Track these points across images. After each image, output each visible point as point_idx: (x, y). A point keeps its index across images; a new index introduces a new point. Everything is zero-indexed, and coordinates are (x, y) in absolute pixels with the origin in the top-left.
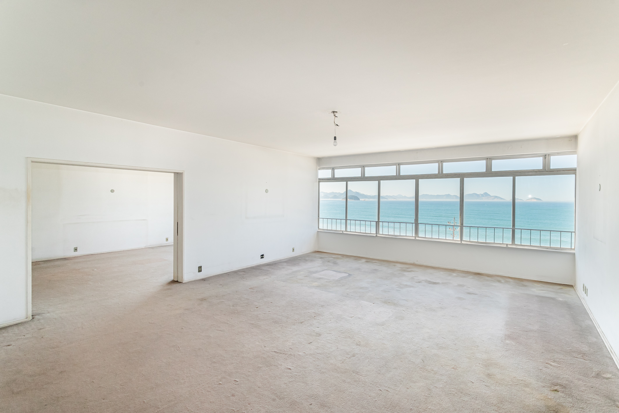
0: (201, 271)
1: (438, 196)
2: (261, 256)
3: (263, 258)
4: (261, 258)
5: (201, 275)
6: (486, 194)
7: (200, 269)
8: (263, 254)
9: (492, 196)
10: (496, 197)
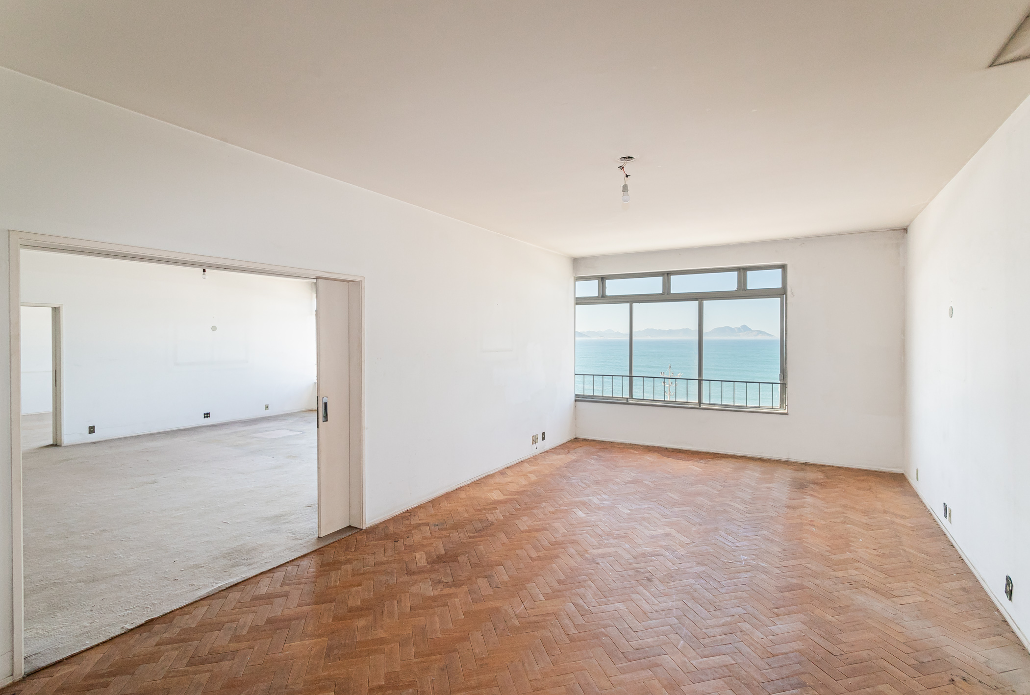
0: (94, 432)
1: (670, 332)
2: (205, 414)
3: (207, 417)
4: (205, 417)
5: (93, 437)
6: (745, 328)
7: (92, 430)
8: (208, 412)
9: (754, 331)
10: (760, 332)
